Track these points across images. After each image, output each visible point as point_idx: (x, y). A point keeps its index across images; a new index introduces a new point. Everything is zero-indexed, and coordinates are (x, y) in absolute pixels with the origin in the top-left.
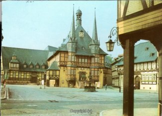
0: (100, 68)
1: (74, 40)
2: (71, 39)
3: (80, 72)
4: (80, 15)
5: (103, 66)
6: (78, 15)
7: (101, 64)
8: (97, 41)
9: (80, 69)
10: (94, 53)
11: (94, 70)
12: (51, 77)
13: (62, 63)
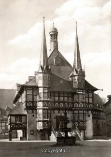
0: (88, 110)
1: (46, 69)
2: (42, 68)
3: (57, 117)
4: (55, 35)
5: (91, 106)
6: (52, 35)
7: (89, 103)
8: (81, 70)
9: (56, 112)
10: (77, 87)
11: (79, 113)
12: (13, 126)
13: (30, 104)
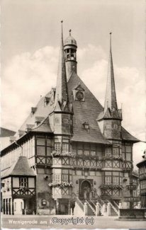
1: (67, 106)
2: (60, 104)
3: (80, 180)
4: (71, 51)
5: (129, 166)
6: (68, 50)
7: (126, 162)
8: (117, 110)
10: (110, 137)
11: (112, 176)
12: (16, 193)
13: (41, 161)
